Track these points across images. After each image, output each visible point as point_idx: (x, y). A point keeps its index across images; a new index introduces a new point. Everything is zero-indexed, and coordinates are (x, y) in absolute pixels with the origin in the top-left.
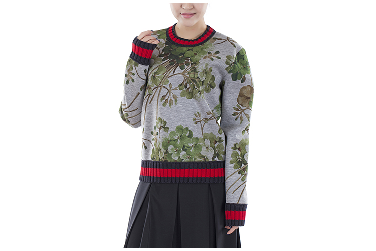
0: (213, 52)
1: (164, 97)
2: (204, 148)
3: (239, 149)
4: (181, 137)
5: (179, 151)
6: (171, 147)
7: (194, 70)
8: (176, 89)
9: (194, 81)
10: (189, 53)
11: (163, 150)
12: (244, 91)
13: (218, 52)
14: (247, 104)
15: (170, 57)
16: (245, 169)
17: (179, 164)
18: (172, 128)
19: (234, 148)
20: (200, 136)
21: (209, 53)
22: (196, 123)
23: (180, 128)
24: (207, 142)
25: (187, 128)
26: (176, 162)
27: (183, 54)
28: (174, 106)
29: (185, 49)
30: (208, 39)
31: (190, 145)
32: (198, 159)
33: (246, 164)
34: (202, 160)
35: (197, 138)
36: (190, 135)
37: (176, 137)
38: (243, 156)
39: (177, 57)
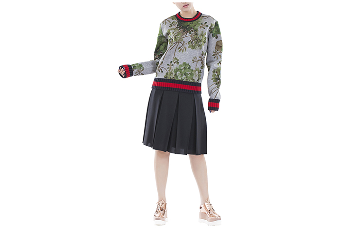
0: (204, 23)
1: (180, 47)
2: (195, 75)
3: (217, 72)
4: (185, 69)
5: (182, 75)
6: (178, 73)
7: (196, 34)
8: (186, 44)
9: (197, 40)
10: (191, 25)
11: (174, 74)
12: (219, 43)
13: (206, 23)
14: (220, 50)
15: (182, 28)
16: (219, 82)
17: (181, 82)
18: (181, 63)
19: (214, 72)
20: (194, 69)
21: (202, 24)
22: (194, 62)
23: (185, 64)
24: (197, 72)
25: (188, 64)
26: (180, 80)
27: (189, 26)
28: (184, 52)
29: (189, 23)
30: (199, 17)
31: (188, 73)
32: (191, 81)
33: (220, 80)
34: (193, 81)
35: (192, 70)
36: (189, 68)
37: (182, 68)
38: (218, 75)
39: (186, 28)
